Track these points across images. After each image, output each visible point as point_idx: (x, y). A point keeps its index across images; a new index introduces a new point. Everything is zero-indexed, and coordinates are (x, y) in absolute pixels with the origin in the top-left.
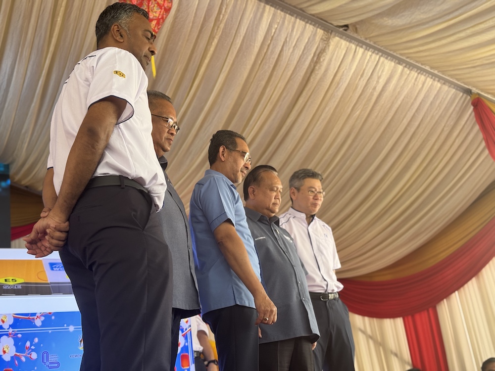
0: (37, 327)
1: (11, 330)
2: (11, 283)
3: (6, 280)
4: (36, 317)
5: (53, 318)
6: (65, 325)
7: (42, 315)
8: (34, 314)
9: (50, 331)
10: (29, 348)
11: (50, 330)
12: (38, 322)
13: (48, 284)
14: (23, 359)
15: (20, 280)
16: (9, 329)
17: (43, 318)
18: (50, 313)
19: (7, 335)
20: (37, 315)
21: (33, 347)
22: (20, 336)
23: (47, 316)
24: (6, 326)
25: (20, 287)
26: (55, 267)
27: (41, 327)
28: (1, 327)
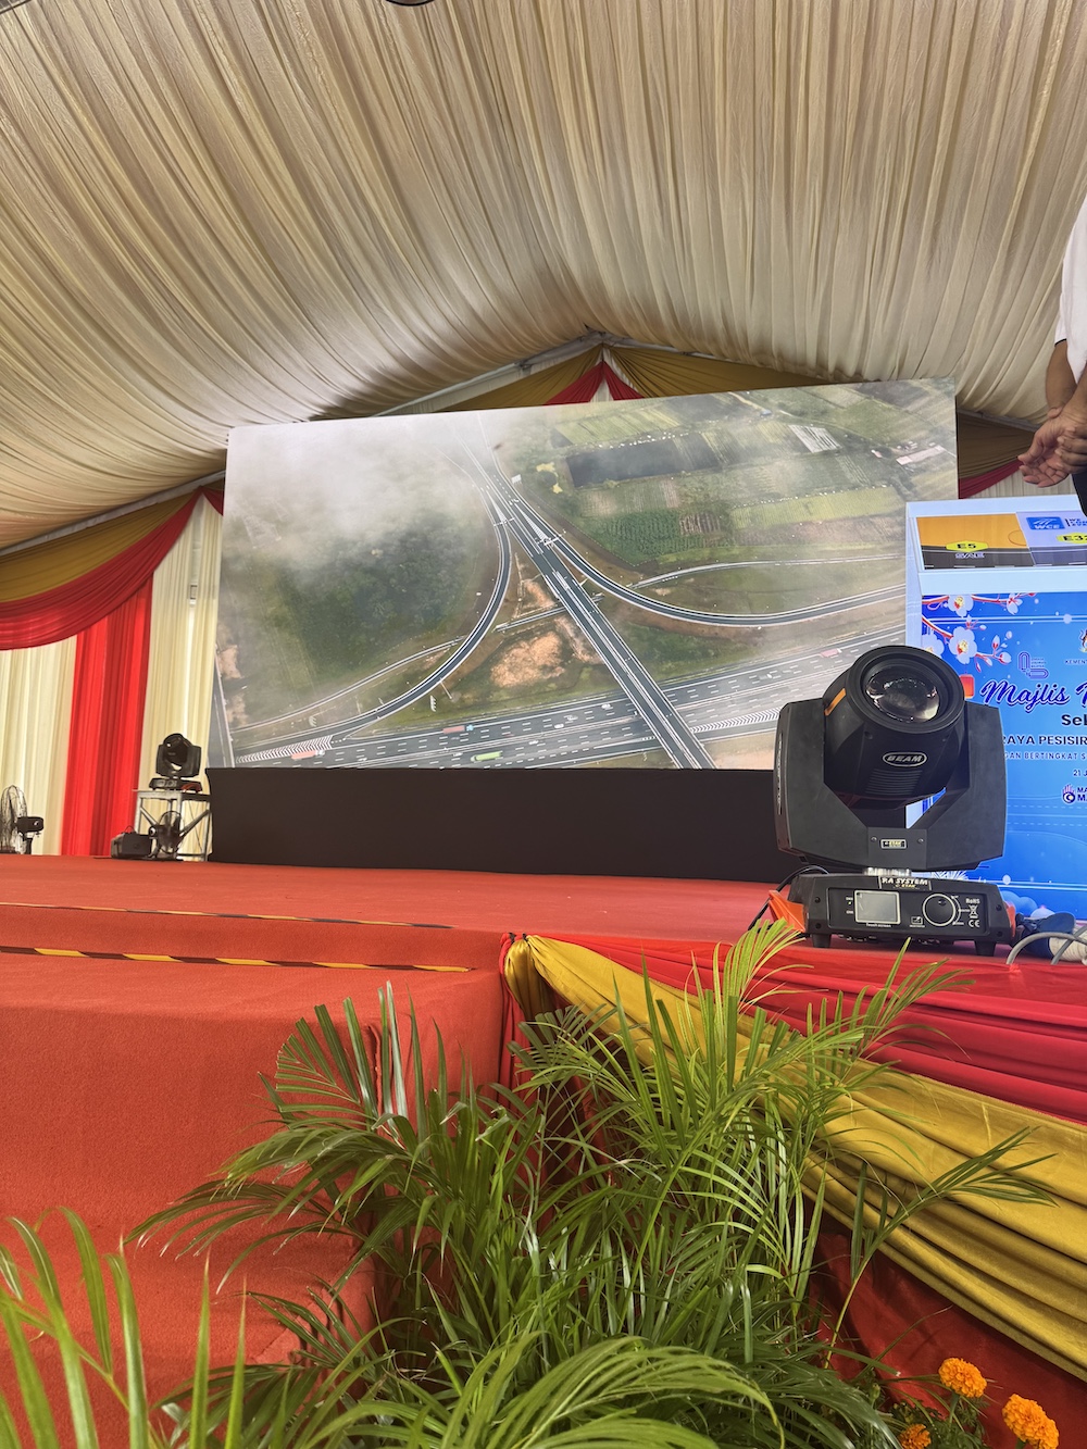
0: (1011, 615)
1: (969, 619)
2: (968, 550)
3: (959, 546)
4: (1008, 600)
5: (1037, 601)
6: (1057, 614)
7: (1018, 597)
8: (1007, 595)
9: (1032, 622)
10: (999, 646)
11: (1031, 620)
12: (1012, 608)
13: (1027, 550)
14: (989, 662)
15: (981, 546)
16: (966, 617)
17: (1019, 602)
18: (1031, 594)
19: (964, 626)
20: (1010, 596)
21: (1004, 645)
22: (983, 627)
23: (1027, 599)
24: (961, 612)
25: (981, 555)
26: (1038, 525)
27: (1016, 615)
28: (954, 614)
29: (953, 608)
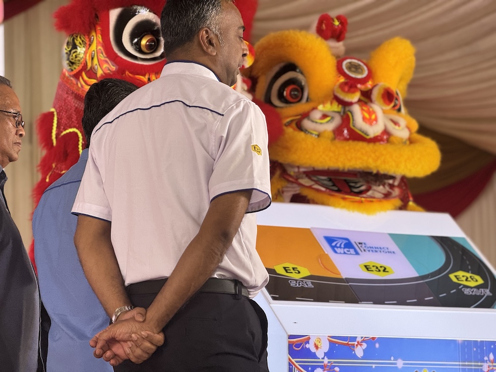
0: (358, 359)
1: (326, 361)
2: (296, 276)
3: (285, 270)
4: (356, 343)
5: (377, 345)
6: (392, 358)
7: (363, 341)
8: (354, 339)
9: (374, 366)
11: (374, 364)
12: (359, 352)
13: (344, 281)
15: (305, 272)
16: (323, 358)
17: (365, 346)
18: (373, 338)
19: (322, 367)
20: (357, 340)
22: (337, 369)
23: (371, 341)
24: (320, 354)
25: (311, 284)
27: (363, 358)
28: (314, 356)
29: (313, 349)
